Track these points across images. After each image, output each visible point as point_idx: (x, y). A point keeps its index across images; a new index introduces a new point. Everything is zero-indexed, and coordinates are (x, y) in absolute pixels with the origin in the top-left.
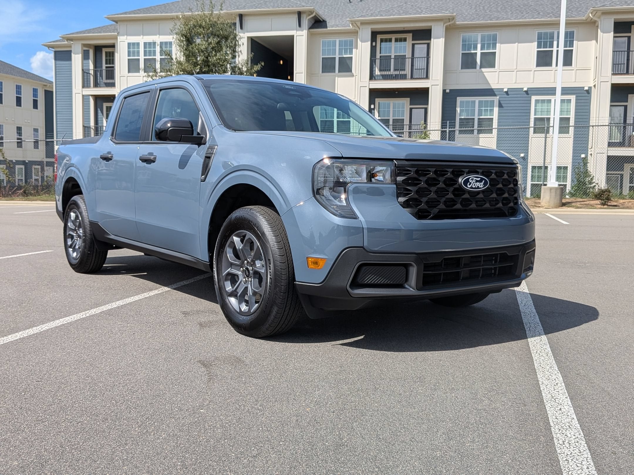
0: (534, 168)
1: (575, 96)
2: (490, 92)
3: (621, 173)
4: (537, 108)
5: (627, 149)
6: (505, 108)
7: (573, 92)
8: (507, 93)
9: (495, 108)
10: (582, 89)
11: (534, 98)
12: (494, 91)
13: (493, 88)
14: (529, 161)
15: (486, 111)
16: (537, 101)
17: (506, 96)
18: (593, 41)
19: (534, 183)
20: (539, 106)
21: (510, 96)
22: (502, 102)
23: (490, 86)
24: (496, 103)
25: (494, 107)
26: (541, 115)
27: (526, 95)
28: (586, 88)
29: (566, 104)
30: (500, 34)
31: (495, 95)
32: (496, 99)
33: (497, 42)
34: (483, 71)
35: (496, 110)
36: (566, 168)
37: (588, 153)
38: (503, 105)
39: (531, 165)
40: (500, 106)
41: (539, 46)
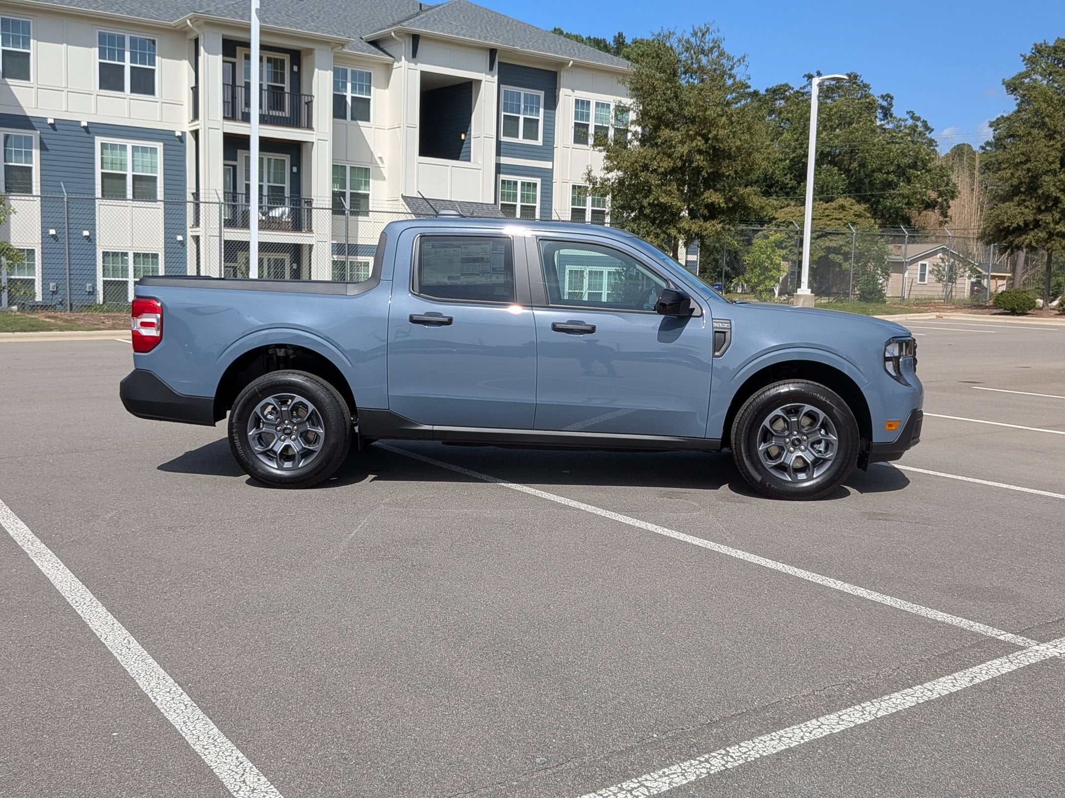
0: (105, 254)
1: (162, 144)
2: (24, 122)
3: (233, 265)
4: (104, 156)
5: (239, 231)
6: (52, 152)
7: (158, 137)
8: (52, 126)
9: (34, 151)
10: (172, 133)
11: (99, 141)
12: (30, 121)
13: (29, 114)
14: (97, 243)
15: (18, 153)
16: (104, 146)
17: (52, 131)
18: (184, 61)
19: (109, 279)
20: (108, 155)
21: (59, 132)
22: (45, 141)
23: (23, 111)
24: (36, 142)
25: (32, 149)
26: (112, 169)
27: (86, 134)
28: (178, 134)
29: (149, 154)
30: (34, 23)
31: (33, 128)
32: (35, 135)
33: (31, 36)
34: (9, 83)
35: (36, 153)
36: (155, 256)
37: (186, 235)
38: (49, 147)
39: (101, 251)
40: (43, 147)
41: (102, 55)
